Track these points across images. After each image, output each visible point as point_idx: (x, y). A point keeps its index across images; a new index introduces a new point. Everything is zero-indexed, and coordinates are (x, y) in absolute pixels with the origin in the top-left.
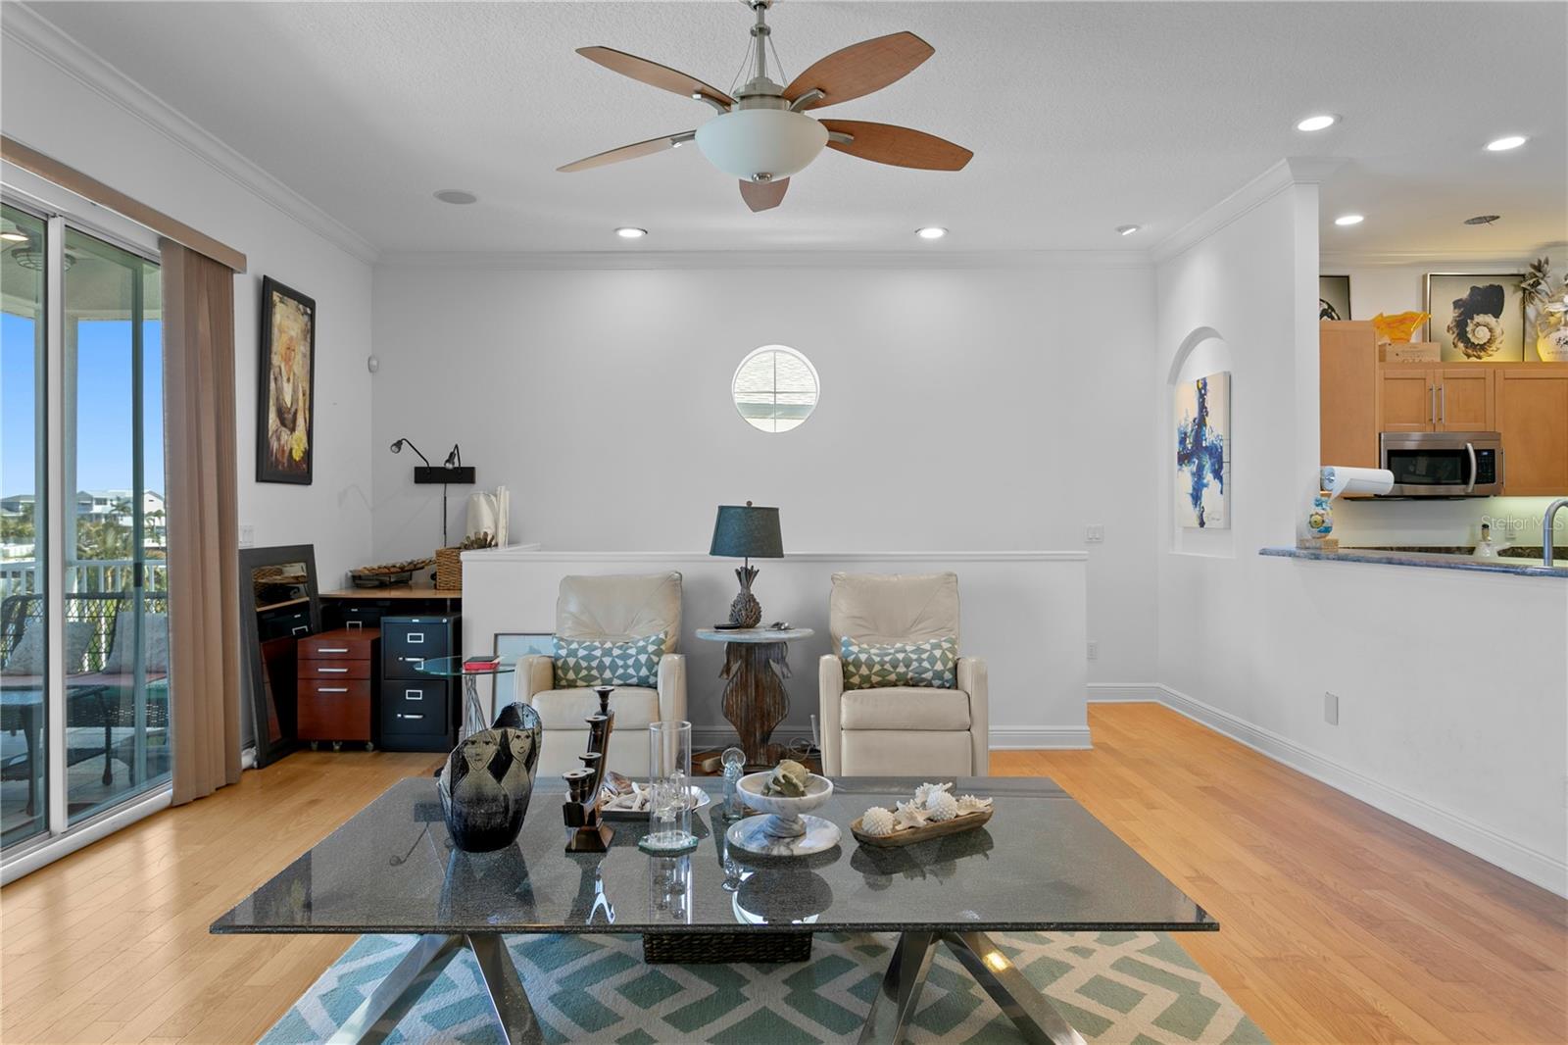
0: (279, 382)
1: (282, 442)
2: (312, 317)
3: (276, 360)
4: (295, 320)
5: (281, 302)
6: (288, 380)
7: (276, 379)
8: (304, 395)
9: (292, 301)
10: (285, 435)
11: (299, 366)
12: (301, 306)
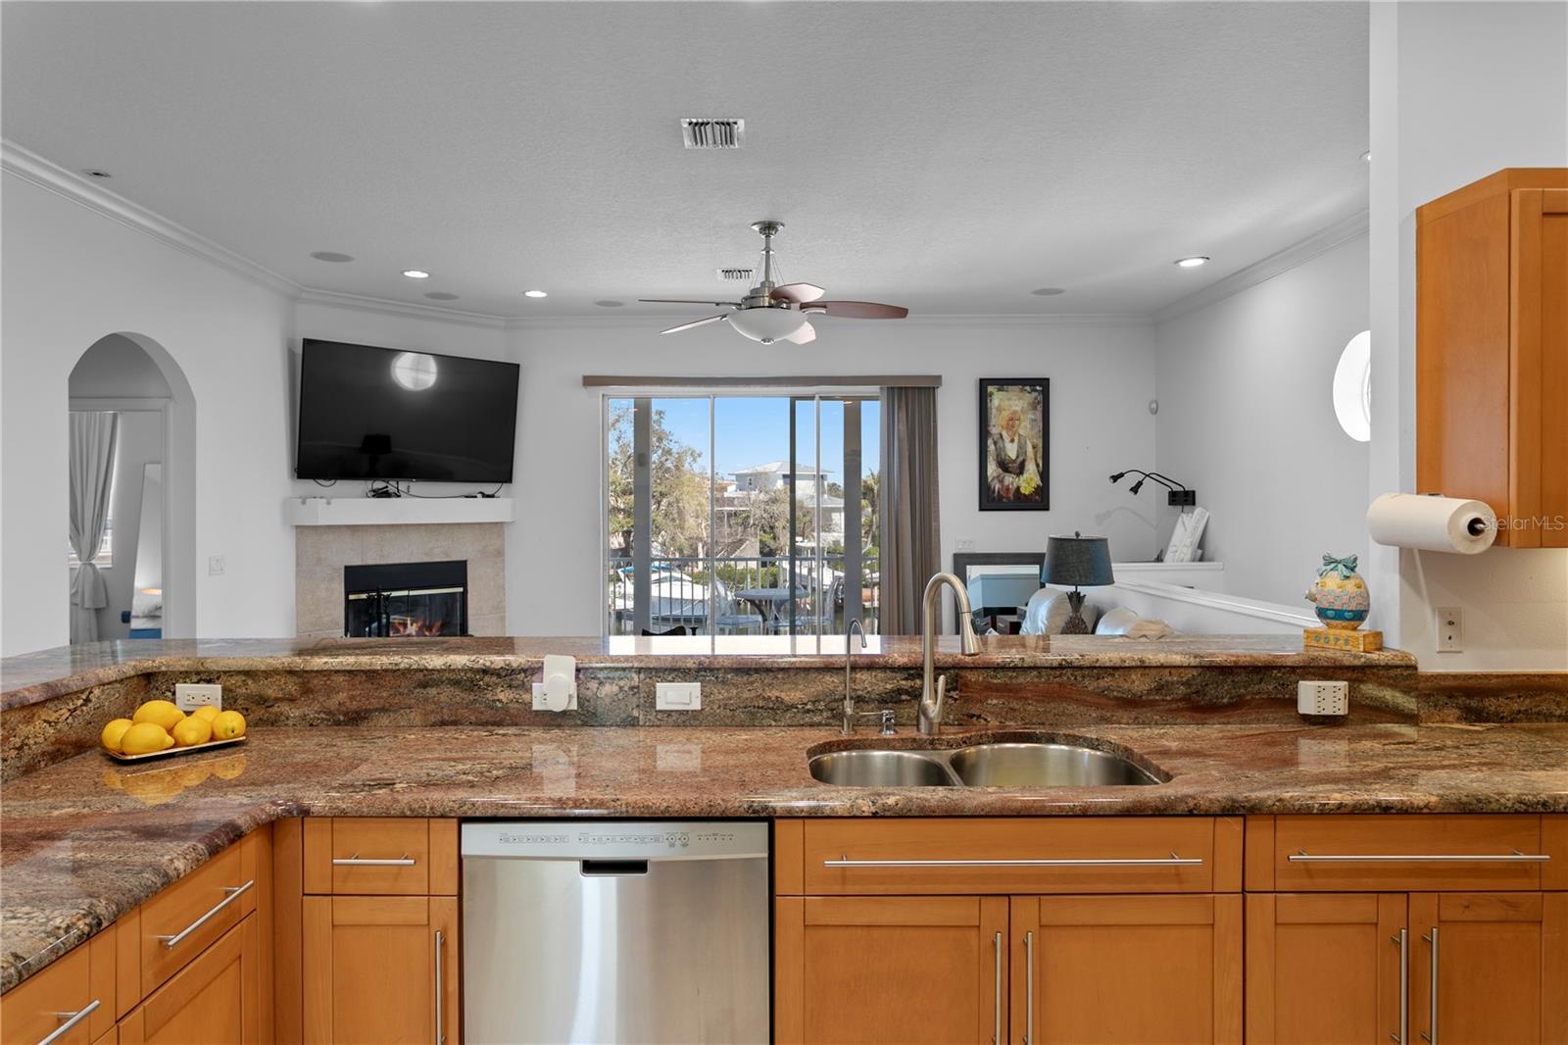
0: (1000, 444)
1: (1006, 483)
2: (1046, 394)
3: (994, 431)
4: (1020, 399)
5: (999, 390)
6: (1012, 441)
7: (995, 443)
8: (1034, 447)
9: (1014, 387)
10: (1009, 479)
11: (1028, 428)
12: (1028, 388)
